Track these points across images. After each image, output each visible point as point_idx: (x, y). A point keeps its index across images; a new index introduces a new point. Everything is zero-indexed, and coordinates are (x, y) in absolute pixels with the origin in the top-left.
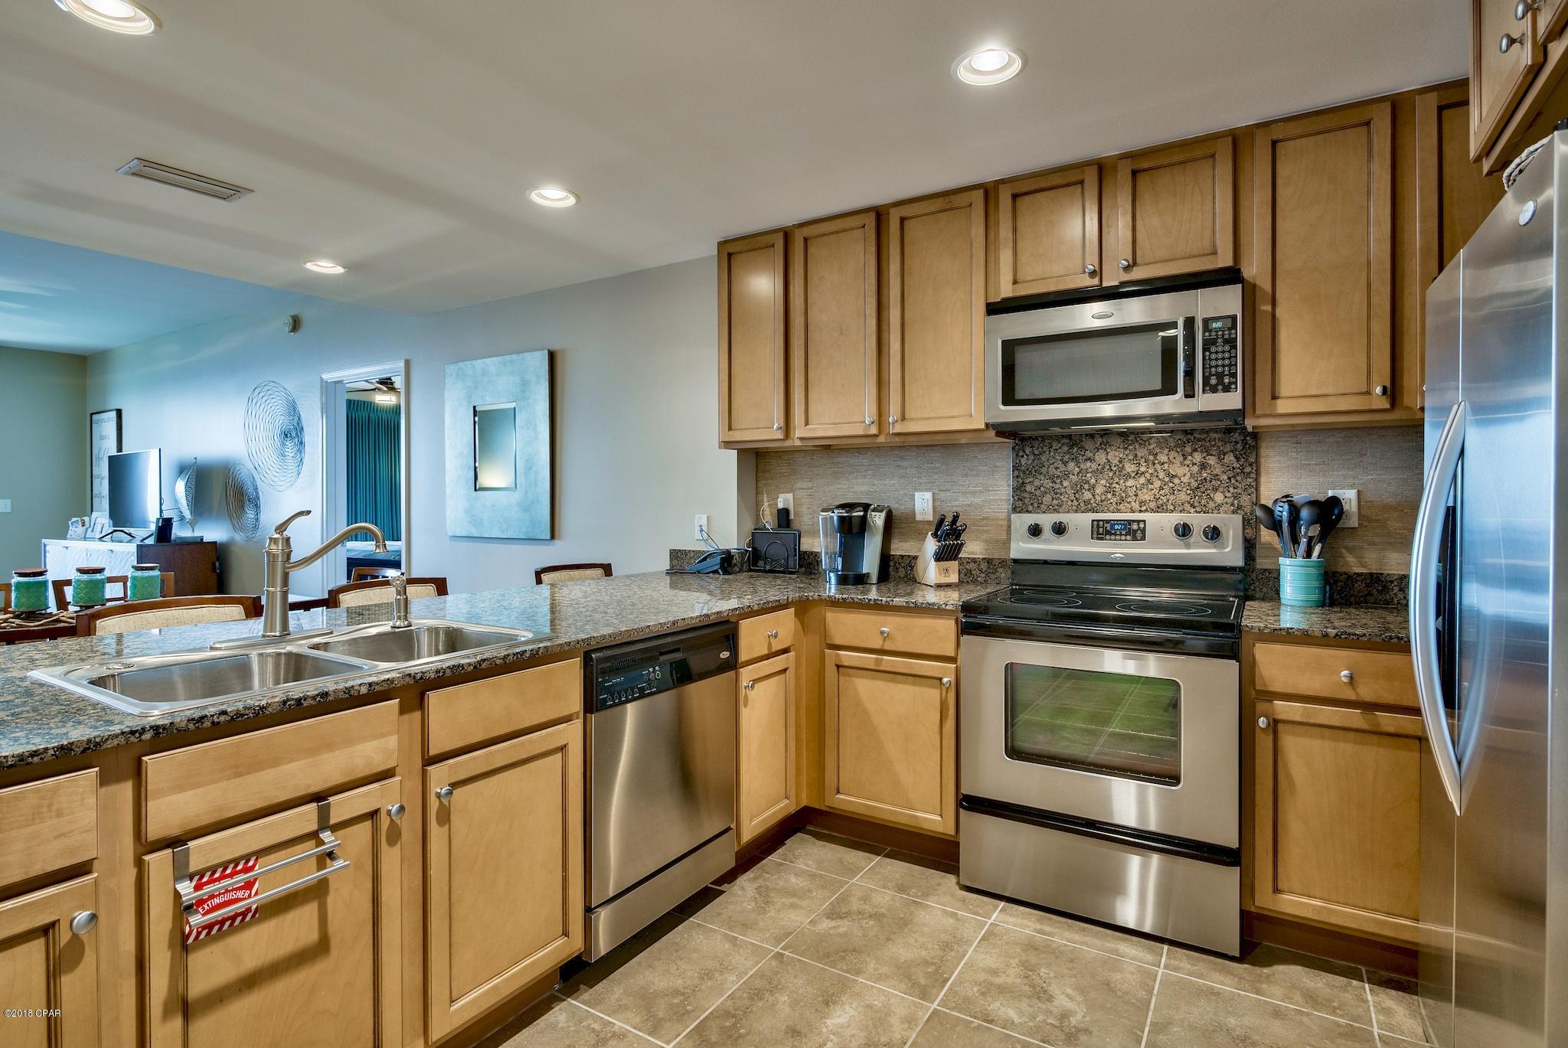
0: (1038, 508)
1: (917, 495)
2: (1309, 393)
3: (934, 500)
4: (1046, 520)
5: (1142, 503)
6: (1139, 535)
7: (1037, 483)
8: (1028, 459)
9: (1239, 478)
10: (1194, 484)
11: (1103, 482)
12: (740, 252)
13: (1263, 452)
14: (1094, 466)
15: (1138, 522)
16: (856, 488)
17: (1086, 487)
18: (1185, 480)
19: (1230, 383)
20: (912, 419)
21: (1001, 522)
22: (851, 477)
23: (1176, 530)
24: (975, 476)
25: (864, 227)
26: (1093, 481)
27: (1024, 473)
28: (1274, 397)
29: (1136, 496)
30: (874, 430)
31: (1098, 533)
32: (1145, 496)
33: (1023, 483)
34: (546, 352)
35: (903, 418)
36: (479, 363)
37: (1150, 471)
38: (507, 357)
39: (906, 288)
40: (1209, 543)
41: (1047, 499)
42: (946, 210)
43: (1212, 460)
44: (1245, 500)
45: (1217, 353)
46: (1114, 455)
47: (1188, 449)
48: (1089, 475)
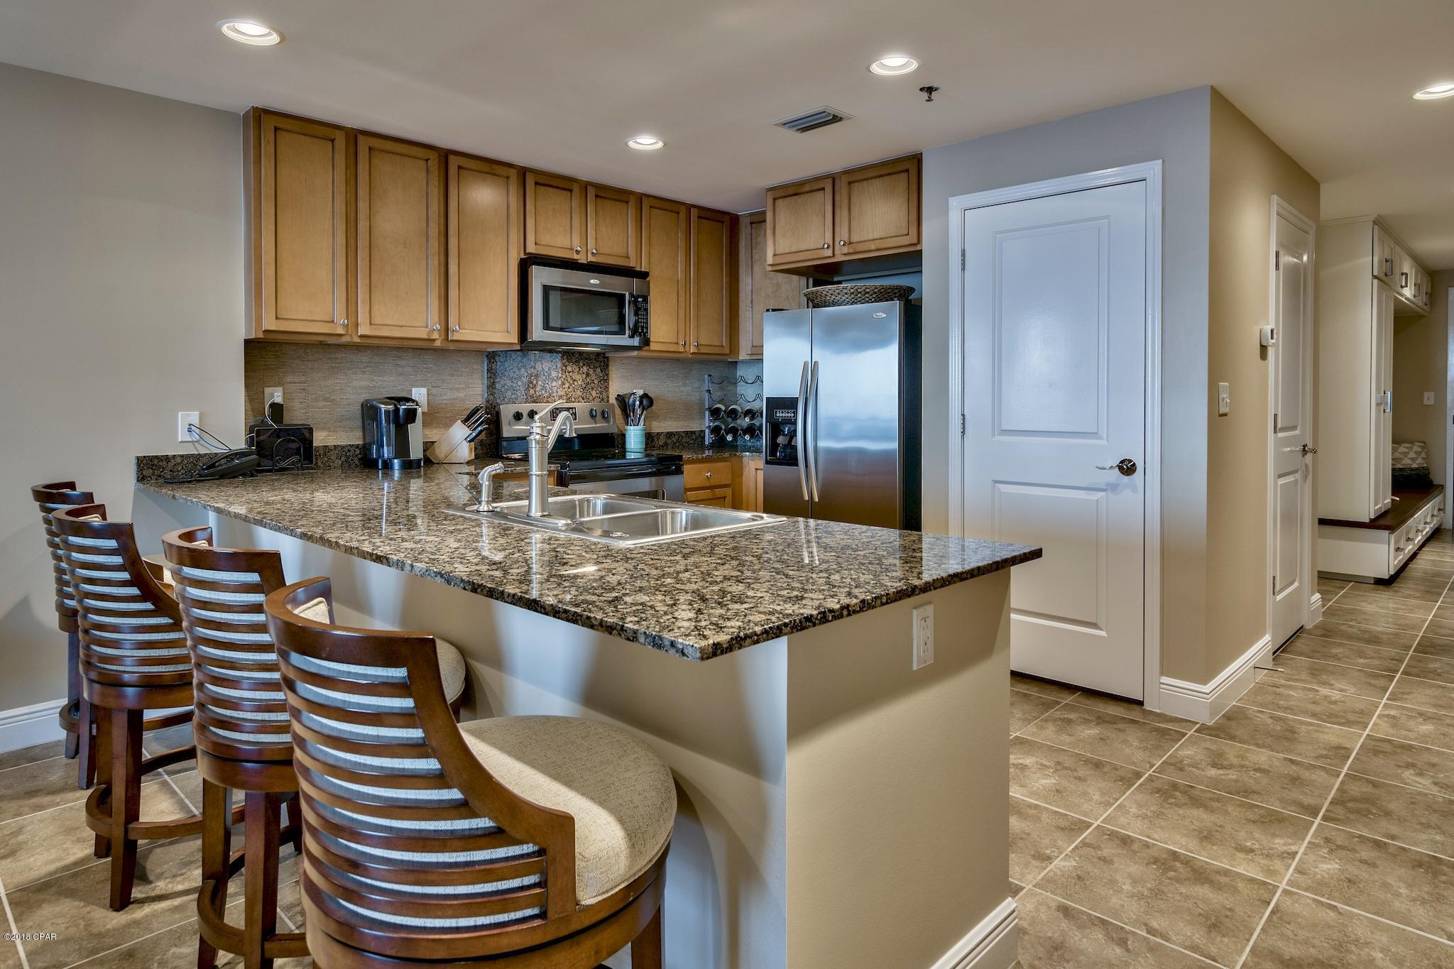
1: (415, 385)
2: (660, 341)
3: (428, 394)
4: (524, 409)
5: (560, 397)
7: (502, 383)
8: (497, 365)
11: (540, 383)
14: (535, 372)
16: (355, 383)
22: (350, 372)
23: (589, 413)
24: (458, 375)
25: (428, 160)
26: (535, 382)
27: (494, 374)
37: (564, 377)
39: (460, 224)
43: (591, 372)
46: (546, 365)
48: (533, 378)
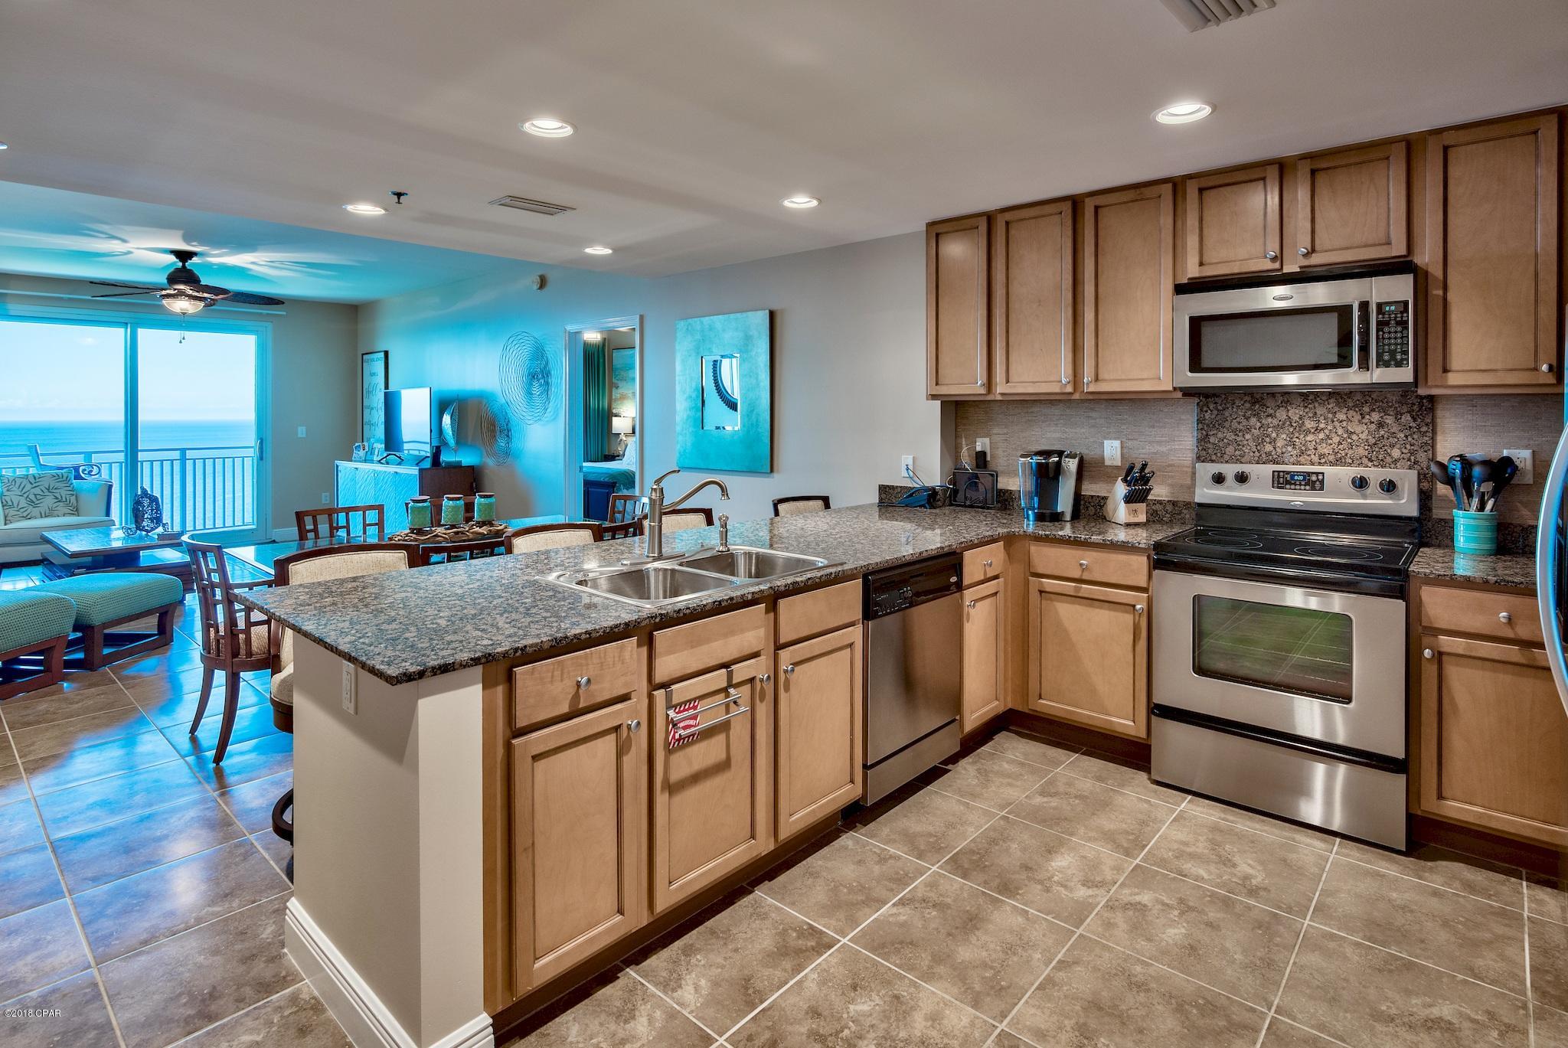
0: (1221, 458)
1: (1106, 442)
2: (1479, 368)
3: (1122, 448)
4: (1230, 470)
5: (1321, 456)
6: (1318, 485)
7: (1220, 435)
8: (1211, 414)
9: (1415, 436)
10: (1372, 441)
11: (1284, 436)
12: (947, 233)
13: (1439, 413)
14: (1275, 422)
15: (1317, 474)
16: (1049, 435)
17: (1268, 440)
18: (1363, 436)
19: (1402, 360)
20: (1104, 380)
21: (1185, 469)
22: (1044, 424)
23: (1354, 482)
24: (1161, 427)
25: (1061, 213)
26: (1274, 435)
27: (1208, 425)
28: (1445, 370)
29: (1316, 449)
30: (1069, 389)
31: (1279, 483)
32: (1324, 449)
33: (1207, 435)
34: (767, 312)
35: (1097, 379)
36: (706, 320)
37: (1329, 428)
38: (732, 316)
39: (1099, 267)
40: (1385, 495)
41: (1230, 450)
42: (1137, 200)
43: (1389, 420)
44: (1422, 457)
45: (1390, 332)
46: (1295, 413)
47: (1366, 409)
48: (1270, 430)
